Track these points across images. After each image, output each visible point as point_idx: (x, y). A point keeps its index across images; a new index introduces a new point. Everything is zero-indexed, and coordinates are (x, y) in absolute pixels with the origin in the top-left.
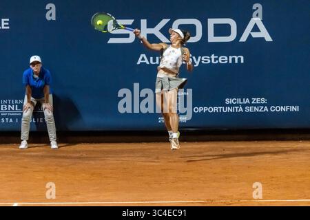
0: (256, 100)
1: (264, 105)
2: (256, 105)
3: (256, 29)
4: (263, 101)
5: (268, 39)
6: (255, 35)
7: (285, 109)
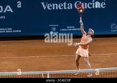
0: (9, 29)
1: (11, 30)
2: (9, 30)
3: (8, 9)
4: (11, 29)
5: (12, 11)
6: (8, 10)
7: (17, 31)
